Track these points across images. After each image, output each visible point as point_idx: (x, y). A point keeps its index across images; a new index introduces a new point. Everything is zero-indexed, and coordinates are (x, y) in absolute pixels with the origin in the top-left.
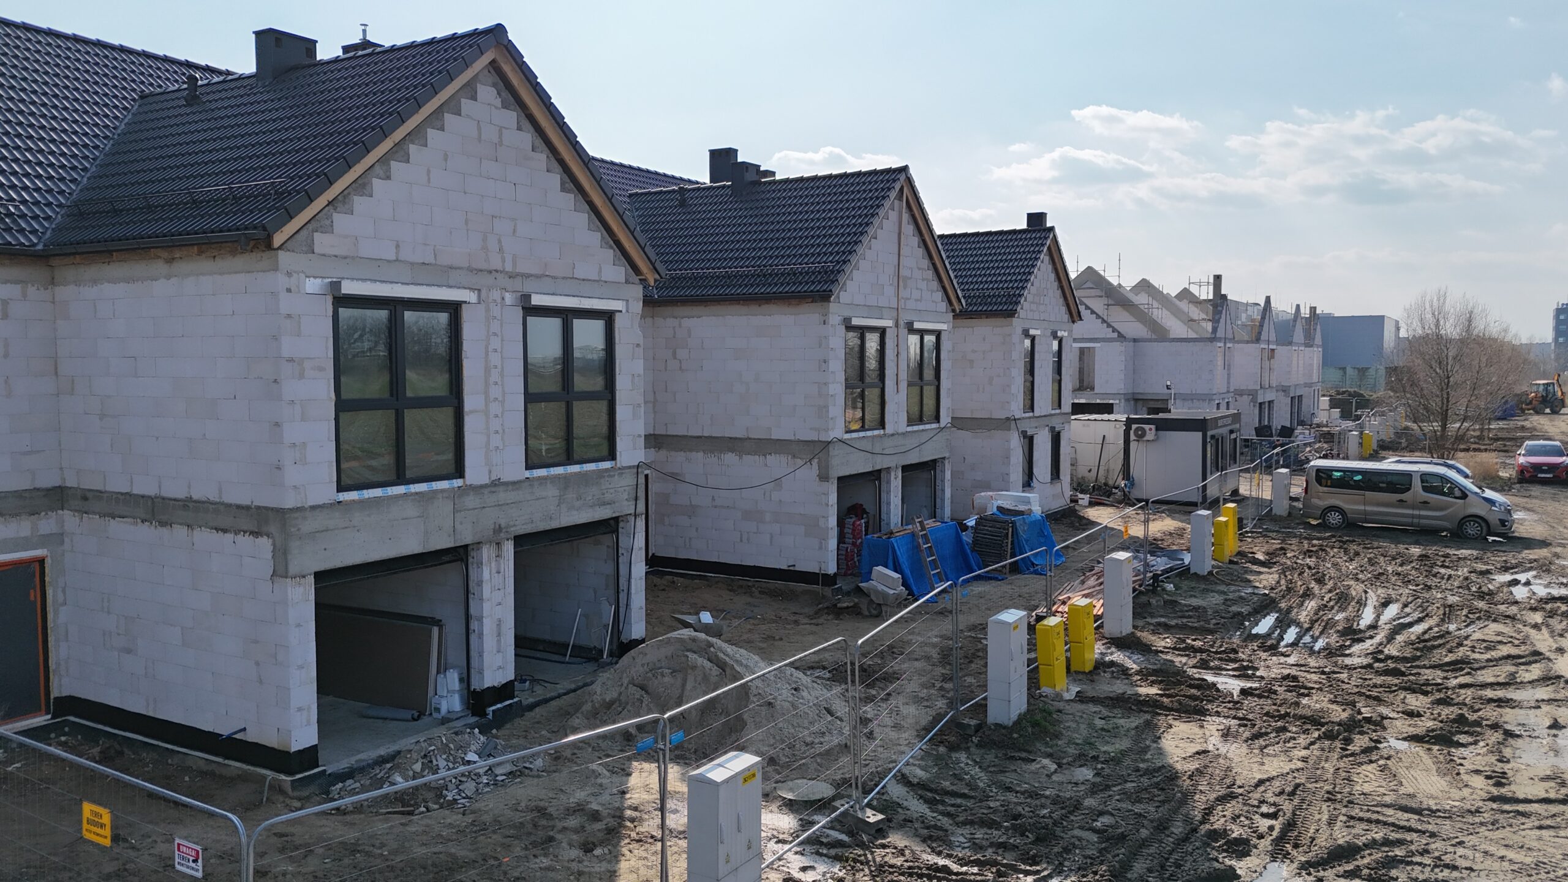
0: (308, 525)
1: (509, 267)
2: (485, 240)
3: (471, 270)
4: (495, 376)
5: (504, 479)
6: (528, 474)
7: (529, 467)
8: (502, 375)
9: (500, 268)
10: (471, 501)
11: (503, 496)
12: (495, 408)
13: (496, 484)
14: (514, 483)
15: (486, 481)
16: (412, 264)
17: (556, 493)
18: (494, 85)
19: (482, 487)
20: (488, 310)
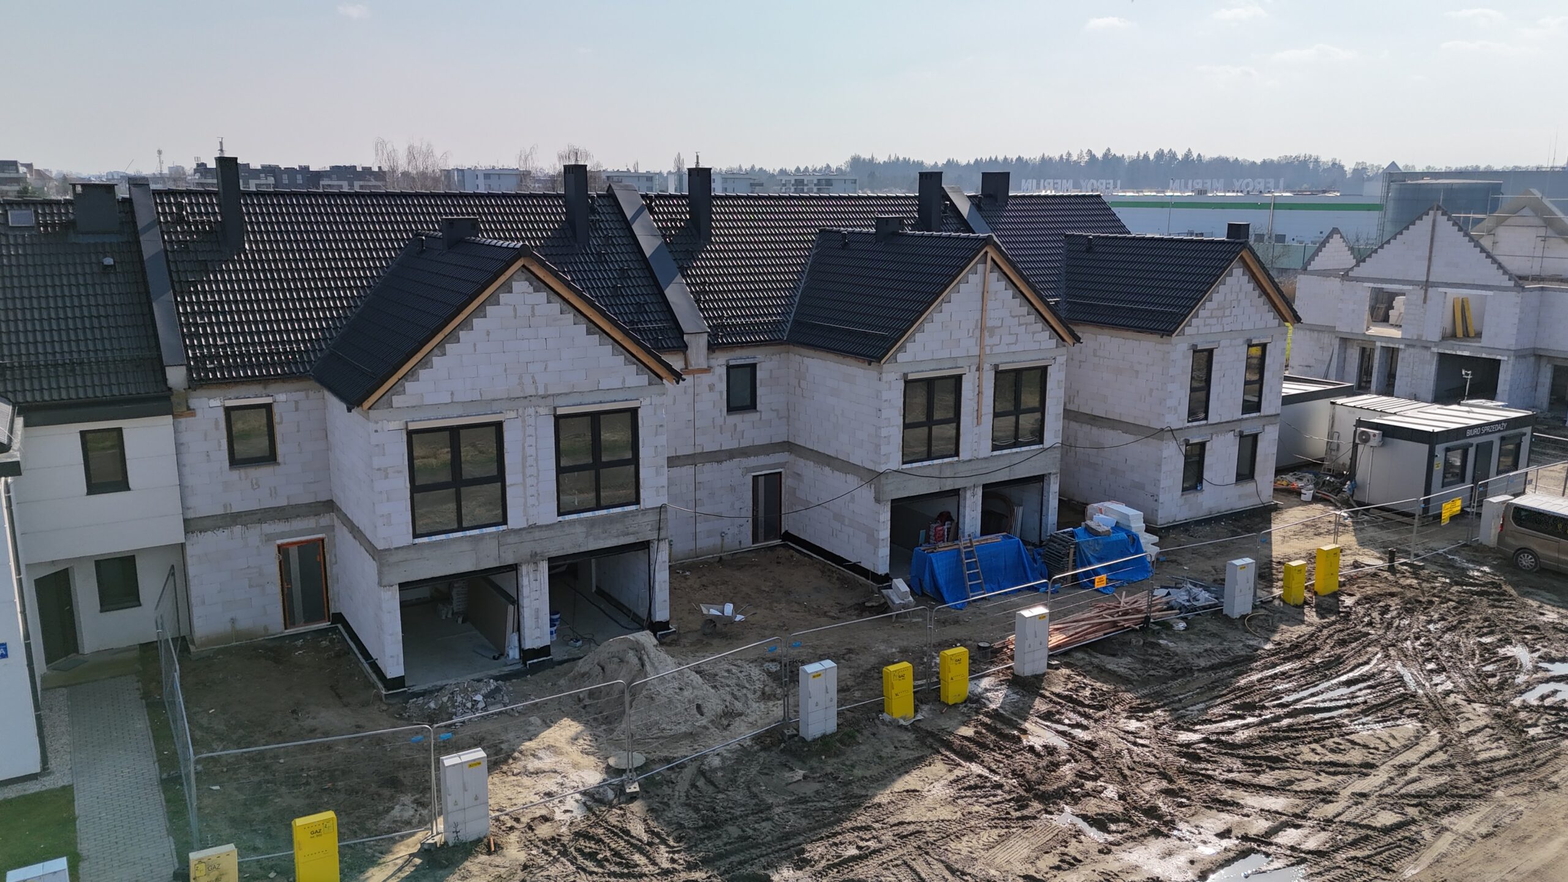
0: (393, 559)
1: (541, 392)
2: (521, 377)
3: (510, 399)
4: (530, 461)
5: (539, 523)
6: (560, 518)
7: (560, 514)
8: (536, 460)
9: (533, 393)
10: (512, 539)
11: (537, 534)
12: (529, 481)
13: (533, 527)
14: (547, 526)
15: (525, 525)
16: (463, 402)
17: (584, 530)
18: (526, 280)
19: (520, 529)
20: (524, 421)
